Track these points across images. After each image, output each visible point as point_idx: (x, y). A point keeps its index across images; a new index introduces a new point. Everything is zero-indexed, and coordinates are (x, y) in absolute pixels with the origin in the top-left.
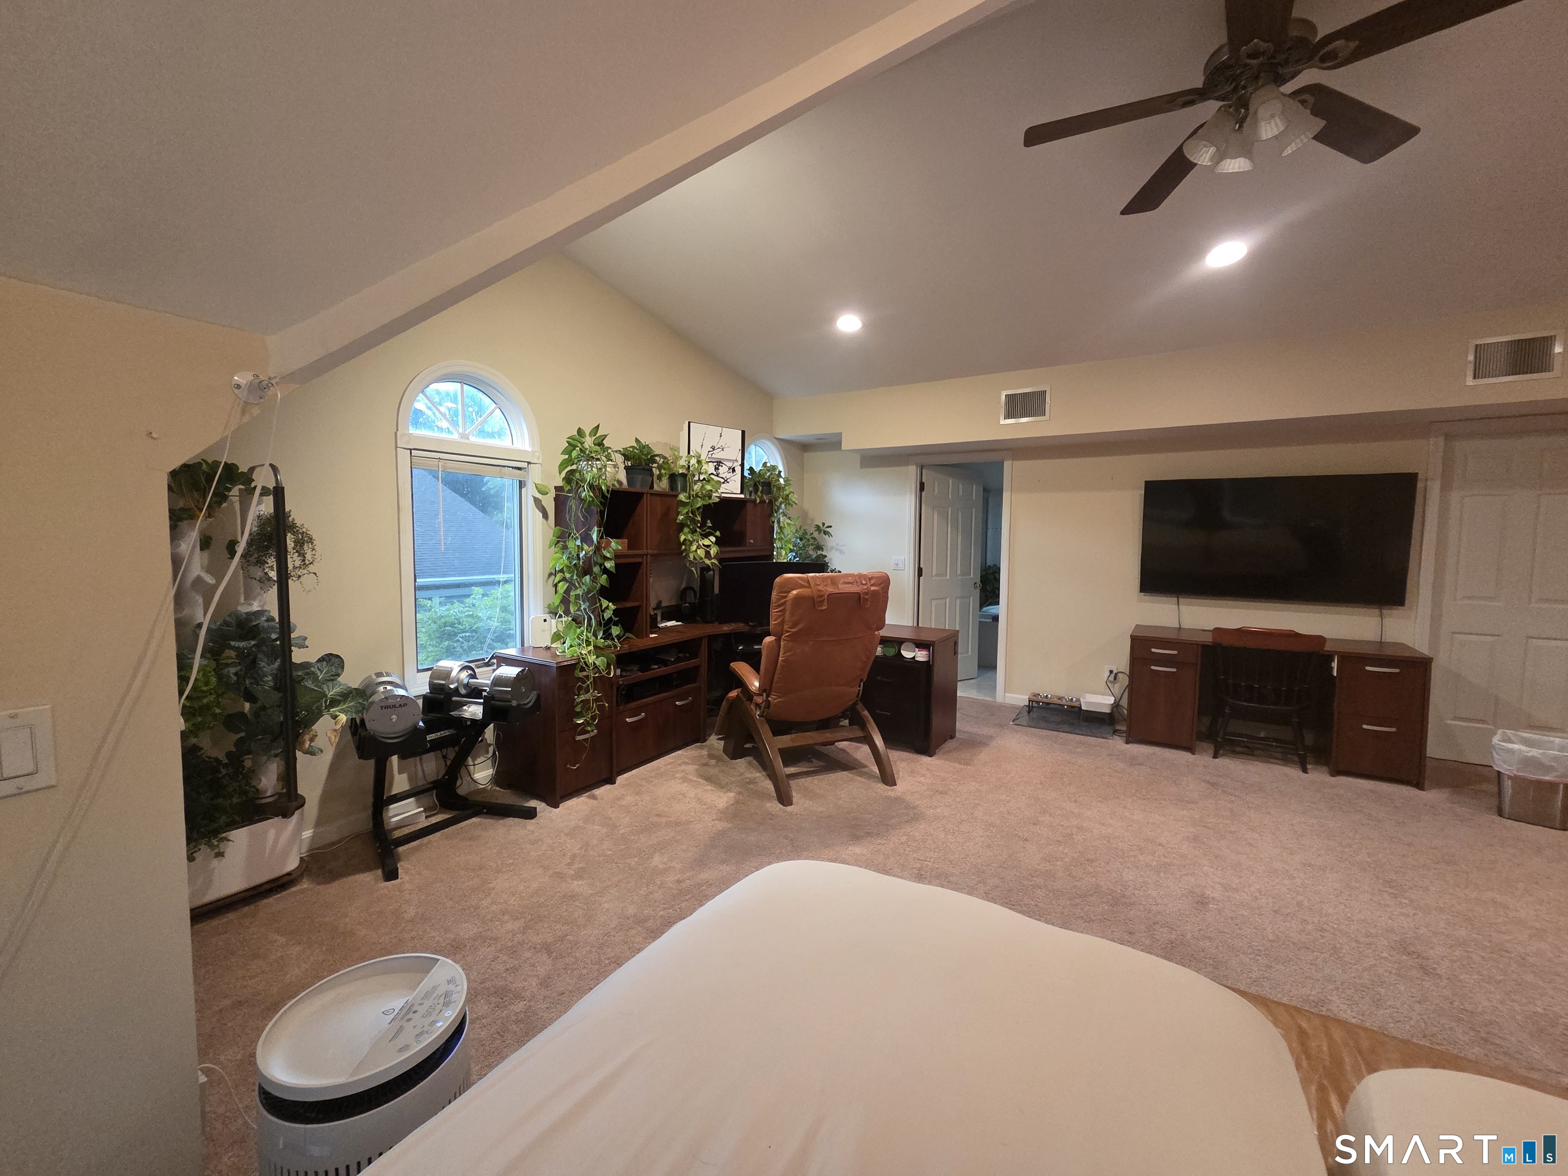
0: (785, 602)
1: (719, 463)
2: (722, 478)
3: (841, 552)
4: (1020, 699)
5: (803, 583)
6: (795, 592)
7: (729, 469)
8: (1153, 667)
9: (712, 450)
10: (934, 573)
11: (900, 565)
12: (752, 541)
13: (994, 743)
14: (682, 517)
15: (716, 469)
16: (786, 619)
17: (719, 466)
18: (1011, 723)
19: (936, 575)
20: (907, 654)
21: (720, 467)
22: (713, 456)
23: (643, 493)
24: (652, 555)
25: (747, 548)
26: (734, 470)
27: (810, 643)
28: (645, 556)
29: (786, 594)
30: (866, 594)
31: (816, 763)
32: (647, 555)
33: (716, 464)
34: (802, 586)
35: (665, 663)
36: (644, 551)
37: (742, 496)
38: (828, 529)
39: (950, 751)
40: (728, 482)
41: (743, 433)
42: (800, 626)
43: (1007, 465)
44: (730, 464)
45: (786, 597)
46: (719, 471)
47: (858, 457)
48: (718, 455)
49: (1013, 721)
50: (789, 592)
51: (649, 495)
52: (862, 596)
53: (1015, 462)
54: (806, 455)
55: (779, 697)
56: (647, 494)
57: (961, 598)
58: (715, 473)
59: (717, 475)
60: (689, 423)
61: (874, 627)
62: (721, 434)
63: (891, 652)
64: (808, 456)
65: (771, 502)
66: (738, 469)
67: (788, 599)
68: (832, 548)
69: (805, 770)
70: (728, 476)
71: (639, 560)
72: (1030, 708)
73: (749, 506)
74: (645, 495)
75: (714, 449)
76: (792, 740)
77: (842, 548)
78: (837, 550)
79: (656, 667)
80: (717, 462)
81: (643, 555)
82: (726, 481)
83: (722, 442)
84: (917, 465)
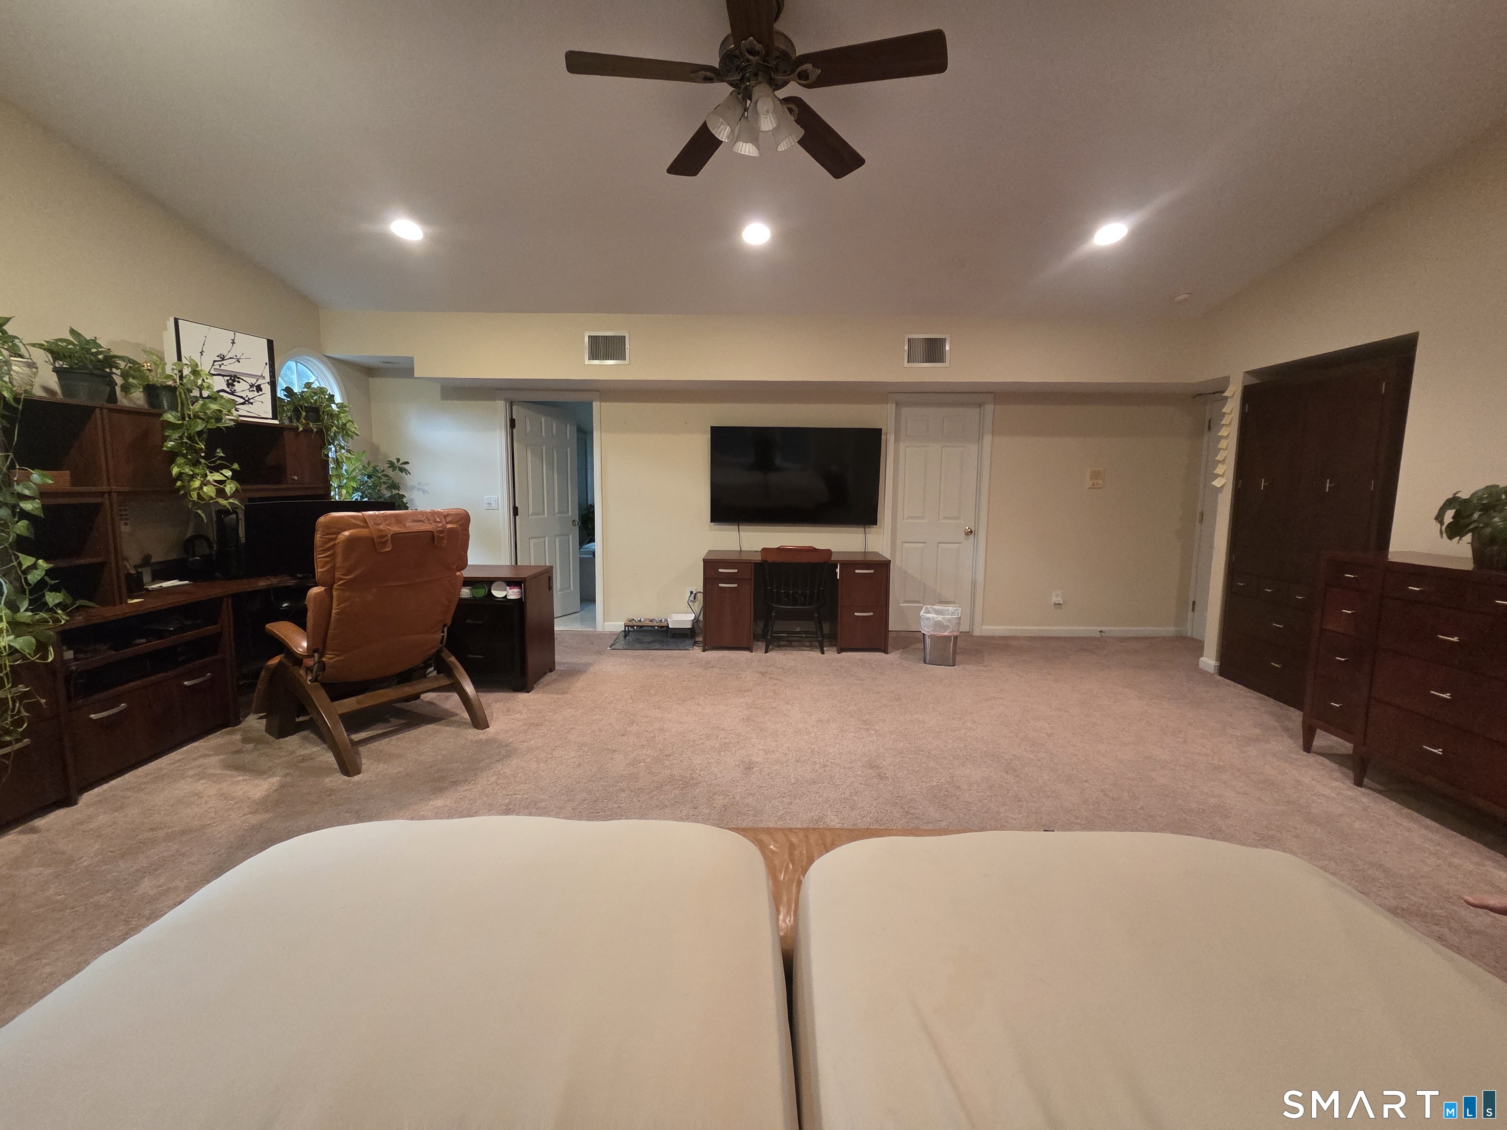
0: (334, 545)
1: (233, 379)
2: (241, 397)
3: (424, 491)
4: (618, 626)
5: (357, 522)
6: (347, 533)
7: (252, 386)
8: (720, 585)
9: (219, 359)
10: (531, 512)
11: (493, 505)
12: (296, 478)
13: (591, 669)
14: (172, 443)
16: (338, 565)
17: (234, 381)
18: (609, 648)
19: (532, 515)
20: (498, 594)
21: (236, 383)
22: (223, 367)
23: (95, 408)
24: (119, 493)
25: (289, 486)
26: (259, 388)
27: (374, 590)
28: (106, 496)
29: (334, 536)
30: (441, 532)
31: (395, 722)
32: (110, 493)
33: (228, 378)
34: (355, 526)
35: (160, 635)
36: (104, 488)
37: (276, 422)
38: (405, 466)
39: (548, 684)
40: (252, 403)
41: (270, 344)
42: (358, 572)
43: (596, 405)
44: (253, 381)
45: (335, 539)
46: (236, 388)
47: (438, 388)
48: (230, 367)
49: (610, 647)
50: (339, 533)
51: (108, 412)
52: (435, 534)
53: (602, 404)
54: (371, 380)
55: (337, 655)
56: (102, 409)
57: (559, 535)
58: (228, 390)
59: (232, 393)
60: (176, 321)
61: (455, 567)
62: (233, 340)
63: (481, 593)
64: (375, 383)
65: (320, 432)
66: (267, 389)
67: (337, 541)
68: (413, 487)
69: (380, 732)
70: (251, 395)
71: (98, 500)
72: (626, 633)
73: (288, 436)
74: (97, 411)
75: (223, 359)
76: (358, 702)
77: (424, 487)
78: (419, 489)
79: (144, 640)
80: (231, 376)
81: (102, 494)
82: (247, 401)
83: (236, 351)
84: (506, 400)
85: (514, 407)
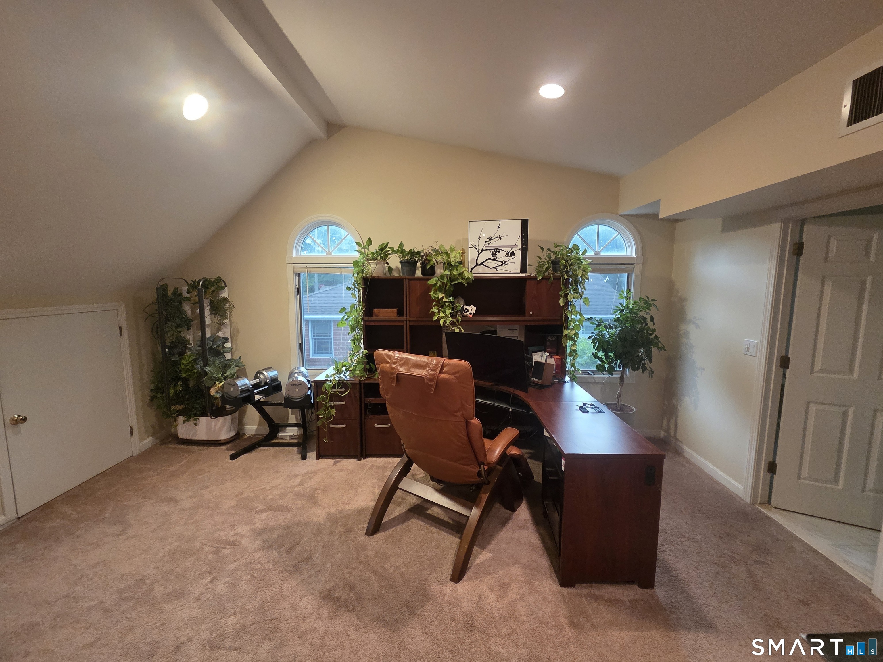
1: (496, 250)
2: (501, 261)
7: (507, 253)
9: (489, 240)
10: (818, 366)
11: (751, 350)
12: (531, 313)
15: (493, 255)
17: (496, 252)
19: (819, 371)
22: (490, 245)
23: (403, 279)
24: (409, 321)
26: (512, 254)
28: (405, 322)
33: (493, 251)
36: (405, 318)
37: (523, 275)
40: (507, 265)
41: (524, 222)
44: (509, 250)
46: (497, 256)
47: (720, 221)
48: (495, 243)
51: (407, 280)
56: (406, 279)
58: (492, 258)
59: (495, 260)
60: (469, 222)
62: (498, 226)
66: (518, 253)
70: (506, 259)
71: (401, 324)
73: (530, 283)
75: (491, 240)
80: (494, 249)
81: (403, 321)
82: (504, 263)
83: (500, 232)
84: (785, 222)
85: (806, 228)
